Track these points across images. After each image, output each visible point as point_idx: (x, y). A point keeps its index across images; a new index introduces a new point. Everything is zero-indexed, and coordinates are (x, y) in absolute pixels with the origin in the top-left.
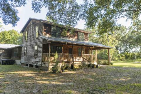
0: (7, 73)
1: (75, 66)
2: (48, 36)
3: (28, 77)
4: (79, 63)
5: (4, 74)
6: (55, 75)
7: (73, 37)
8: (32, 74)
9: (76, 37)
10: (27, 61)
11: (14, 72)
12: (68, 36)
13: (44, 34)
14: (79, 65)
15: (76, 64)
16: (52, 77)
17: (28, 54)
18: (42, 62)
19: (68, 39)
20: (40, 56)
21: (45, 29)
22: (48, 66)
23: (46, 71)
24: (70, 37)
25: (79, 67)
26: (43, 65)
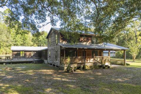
0: (36, 71)
1: (86, 67)
2: (64, 43)
3: (49, 74)
4: (91, 64)
5: (34, 72)
6: (67, 74)
7: (87, 41)
8: (52, 72)
9: (90, 41)
10: (51, 62)
11: (41, 71)
12: (82, 41)
13: (61, 41)
14: (91, 66)
15: (88, 65)
16: (65, 75)
17: (51, 56)
18: (60, 63)
19: (82, 44)
20: (59, 59)
21: (62, 38)
22: (63, 67)
23: (63, 70)
24: (84, 42)
25: (90, 68)
26: (61, 66)
